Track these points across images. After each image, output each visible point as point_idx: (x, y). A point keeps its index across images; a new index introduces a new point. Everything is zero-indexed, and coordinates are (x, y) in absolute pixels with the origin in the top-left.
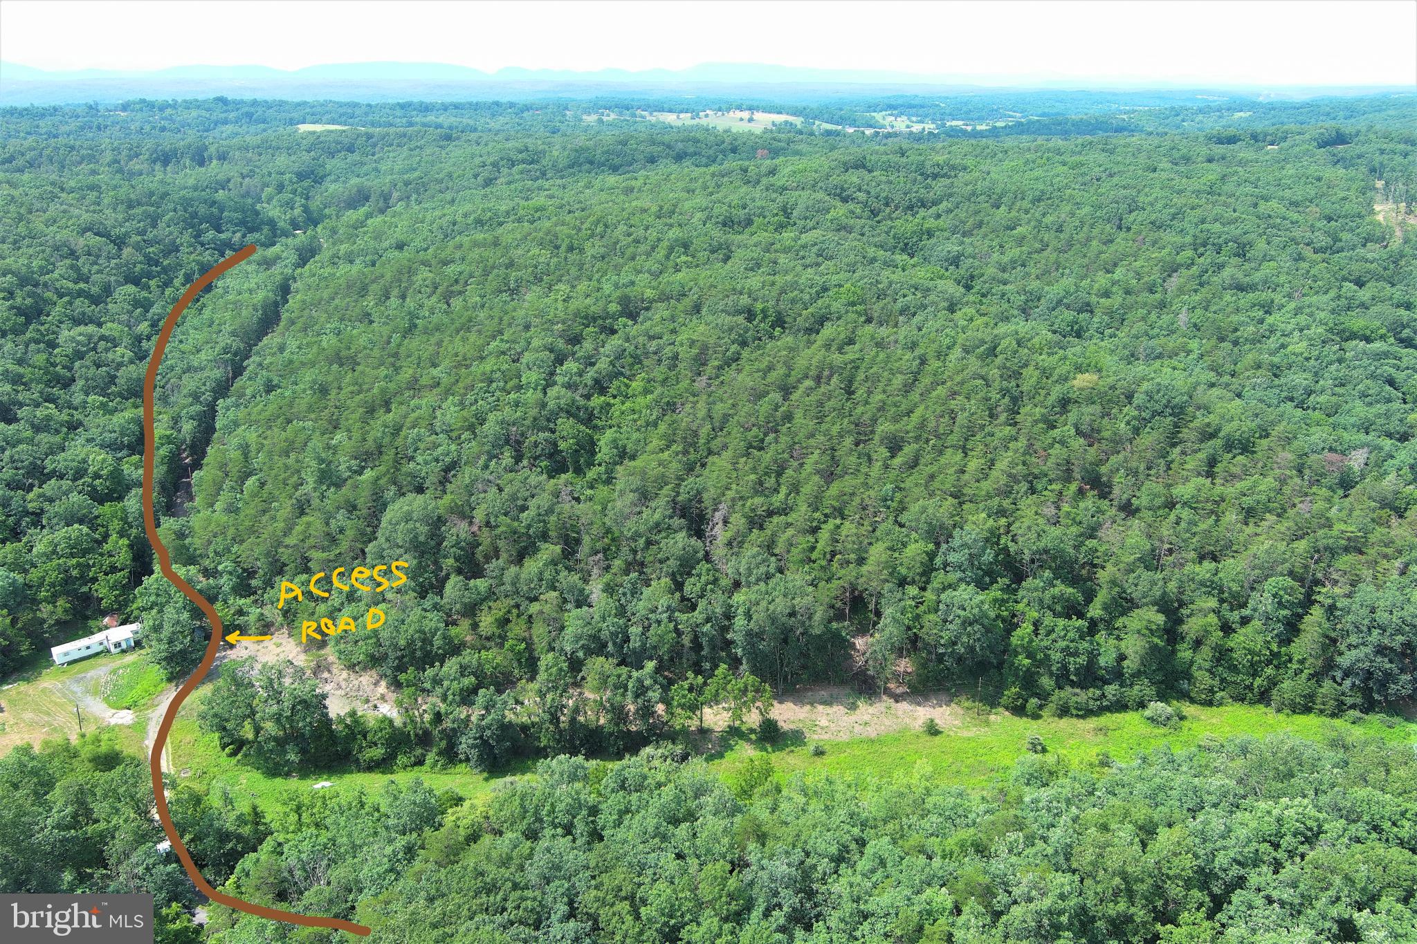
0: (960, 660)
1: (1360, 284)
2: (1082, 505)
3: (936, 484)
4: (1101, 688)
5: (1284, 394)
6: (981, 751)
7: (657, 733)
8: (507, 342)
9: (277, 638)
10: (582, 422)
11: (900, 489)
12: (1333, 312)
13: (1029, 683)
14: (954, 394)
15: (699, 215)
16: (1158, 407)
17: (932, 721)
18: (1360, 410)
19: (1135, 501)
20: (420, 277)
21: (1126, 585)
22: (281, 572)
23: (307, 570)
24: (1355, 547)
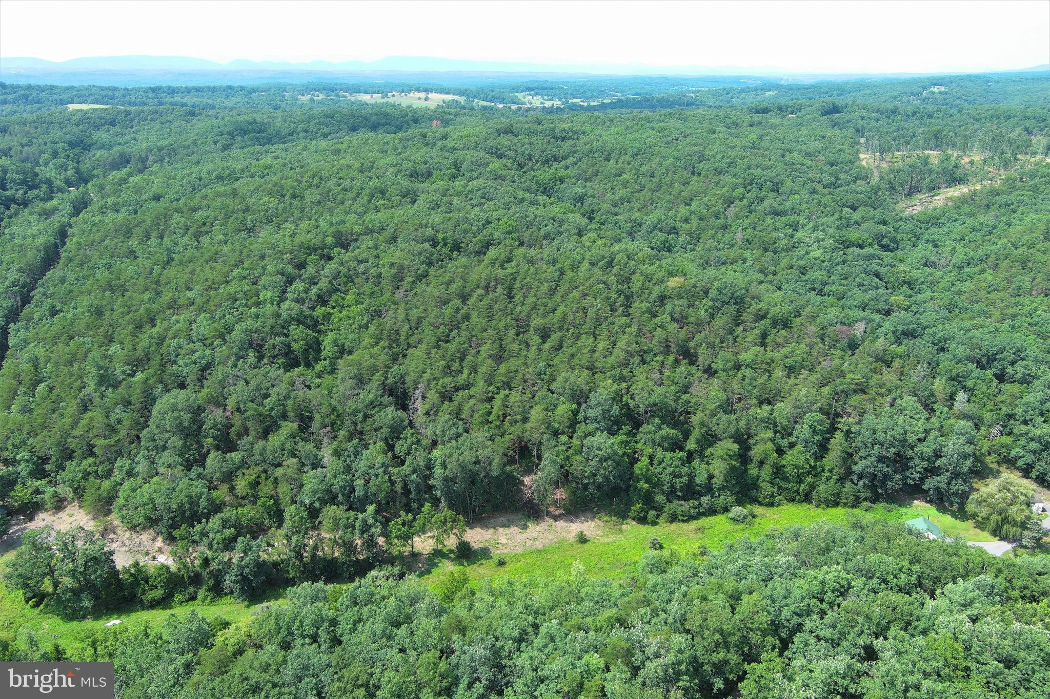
0: (599, 487)
1: (854, 209)
2: (678, 370)
3: (575, 361)
4: (698, 499)
5: (808, 286)
6: (617, 552)
7: (379, 559)
8: (247, 269)
9: (68, 510)
10: (309, 327)
11: (550, 366)
12: (838, 228)
13: (648, 500)
14: (585, 295)
15: (391, 169)
16: (726, 299)
17: (582, 533)
18: (859, 296)
19: (714, 366)
20: (174, 221)
21: (711, 425)
22: (70, 458)
23: (92, 454)
24: (861, 389)
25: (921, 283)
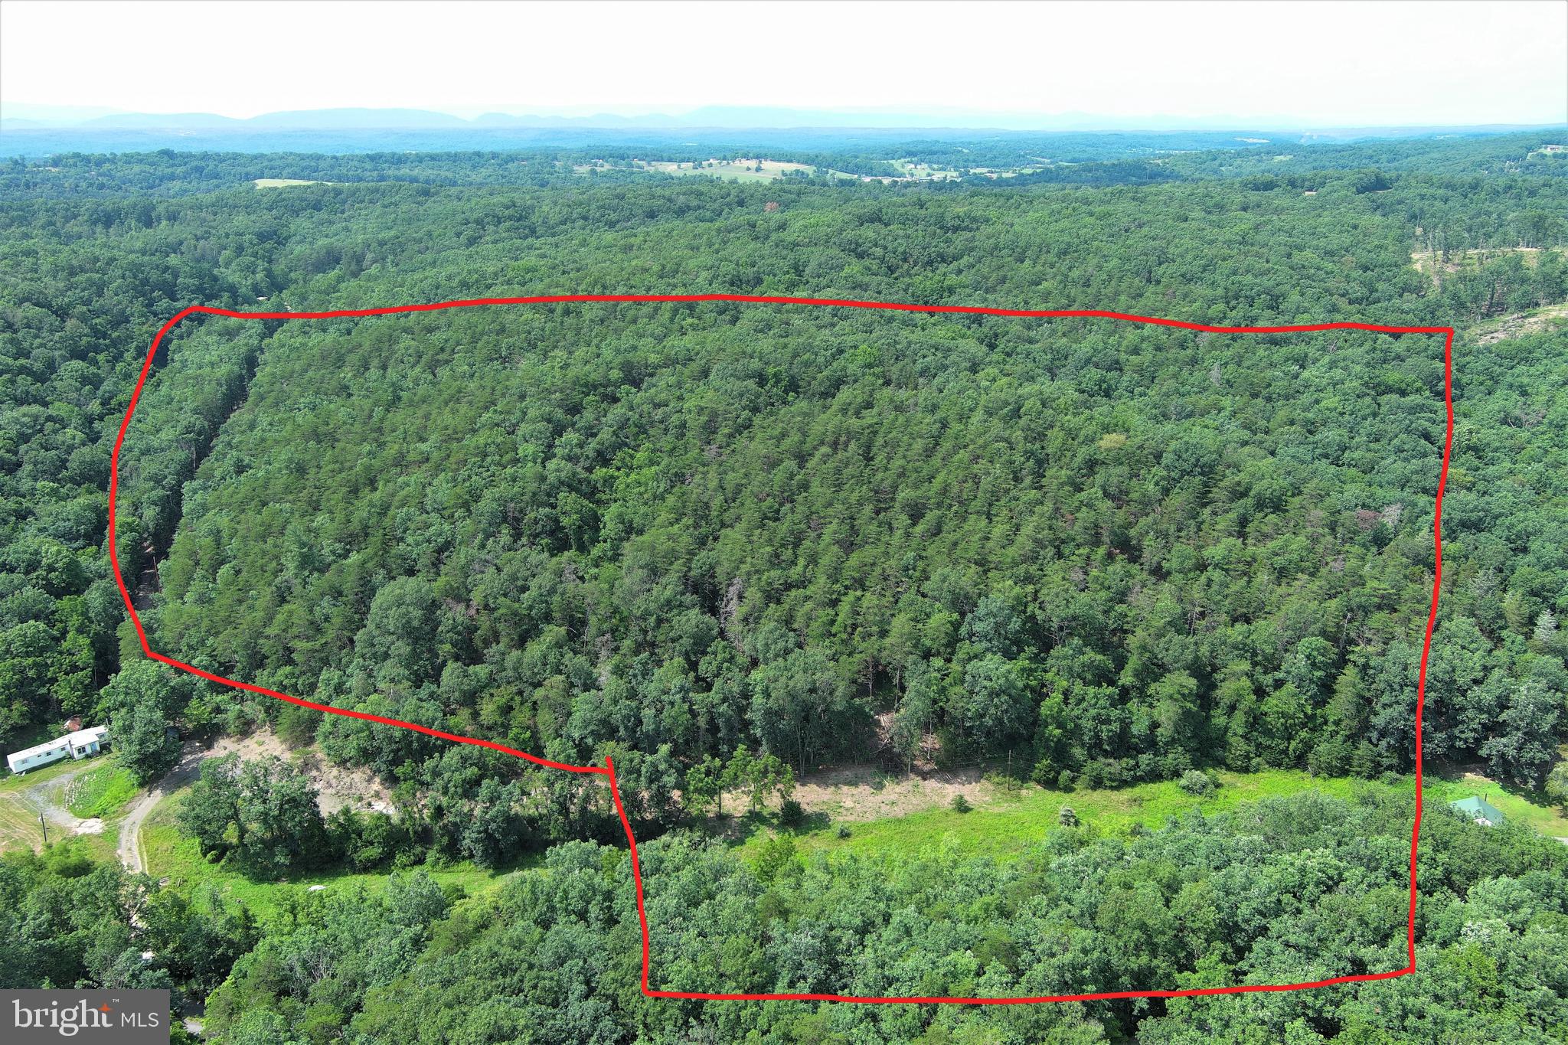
0: (989, 733)
1: (1396, 334)
2: (1110, 569)
3: (958, 552)
4: (1134, 757)
5: (1318, 451)
6: (1012, 827)
7: (671, 821)
8: (501, 413)
9: (258, 736)
10: (585, 496)
11: (922, 558)
12: (1368, 365)
13: (1061, 754)
14: (976, 458)
15: (704, 274)
16: (1187, 467)
17: (961, 797)
18: (1395, 467)
19: (1165, 565)
20: (402, 345)
21: (1157, 650)
22: (261, 665)
23: (290, 662)
24: (1389, 605)
25: (1496, 450)
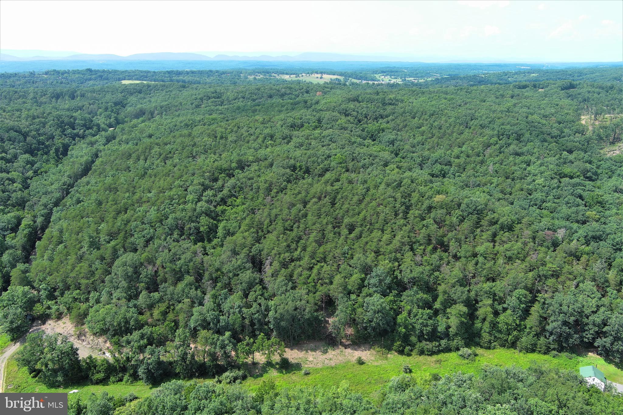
0: (374, 329)
1: (570, 152)
2: (433, 256)
3: (368, 247)
4: (439, 342)
5: (532, 203)
6: (382, 372)
7: (232, 365)
8: (183, 181)
9: (64, 320)
10: (213, 218)
11: (351, 249)
12: (557, 165)
13: (406, 339)
14: (379, 205)
15: (280, 123)
16: (470, 210)
17: (360, 358)
18: (565, 210)
19: (458, 254)
20: (154, 150)
21: (451, 294)
22: (68, 289)
23: (79, 288)
24: (556, 275)
25: (611, 204)
